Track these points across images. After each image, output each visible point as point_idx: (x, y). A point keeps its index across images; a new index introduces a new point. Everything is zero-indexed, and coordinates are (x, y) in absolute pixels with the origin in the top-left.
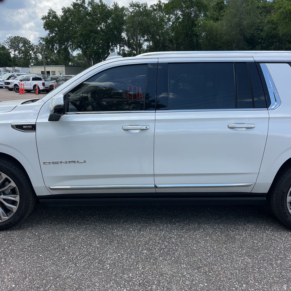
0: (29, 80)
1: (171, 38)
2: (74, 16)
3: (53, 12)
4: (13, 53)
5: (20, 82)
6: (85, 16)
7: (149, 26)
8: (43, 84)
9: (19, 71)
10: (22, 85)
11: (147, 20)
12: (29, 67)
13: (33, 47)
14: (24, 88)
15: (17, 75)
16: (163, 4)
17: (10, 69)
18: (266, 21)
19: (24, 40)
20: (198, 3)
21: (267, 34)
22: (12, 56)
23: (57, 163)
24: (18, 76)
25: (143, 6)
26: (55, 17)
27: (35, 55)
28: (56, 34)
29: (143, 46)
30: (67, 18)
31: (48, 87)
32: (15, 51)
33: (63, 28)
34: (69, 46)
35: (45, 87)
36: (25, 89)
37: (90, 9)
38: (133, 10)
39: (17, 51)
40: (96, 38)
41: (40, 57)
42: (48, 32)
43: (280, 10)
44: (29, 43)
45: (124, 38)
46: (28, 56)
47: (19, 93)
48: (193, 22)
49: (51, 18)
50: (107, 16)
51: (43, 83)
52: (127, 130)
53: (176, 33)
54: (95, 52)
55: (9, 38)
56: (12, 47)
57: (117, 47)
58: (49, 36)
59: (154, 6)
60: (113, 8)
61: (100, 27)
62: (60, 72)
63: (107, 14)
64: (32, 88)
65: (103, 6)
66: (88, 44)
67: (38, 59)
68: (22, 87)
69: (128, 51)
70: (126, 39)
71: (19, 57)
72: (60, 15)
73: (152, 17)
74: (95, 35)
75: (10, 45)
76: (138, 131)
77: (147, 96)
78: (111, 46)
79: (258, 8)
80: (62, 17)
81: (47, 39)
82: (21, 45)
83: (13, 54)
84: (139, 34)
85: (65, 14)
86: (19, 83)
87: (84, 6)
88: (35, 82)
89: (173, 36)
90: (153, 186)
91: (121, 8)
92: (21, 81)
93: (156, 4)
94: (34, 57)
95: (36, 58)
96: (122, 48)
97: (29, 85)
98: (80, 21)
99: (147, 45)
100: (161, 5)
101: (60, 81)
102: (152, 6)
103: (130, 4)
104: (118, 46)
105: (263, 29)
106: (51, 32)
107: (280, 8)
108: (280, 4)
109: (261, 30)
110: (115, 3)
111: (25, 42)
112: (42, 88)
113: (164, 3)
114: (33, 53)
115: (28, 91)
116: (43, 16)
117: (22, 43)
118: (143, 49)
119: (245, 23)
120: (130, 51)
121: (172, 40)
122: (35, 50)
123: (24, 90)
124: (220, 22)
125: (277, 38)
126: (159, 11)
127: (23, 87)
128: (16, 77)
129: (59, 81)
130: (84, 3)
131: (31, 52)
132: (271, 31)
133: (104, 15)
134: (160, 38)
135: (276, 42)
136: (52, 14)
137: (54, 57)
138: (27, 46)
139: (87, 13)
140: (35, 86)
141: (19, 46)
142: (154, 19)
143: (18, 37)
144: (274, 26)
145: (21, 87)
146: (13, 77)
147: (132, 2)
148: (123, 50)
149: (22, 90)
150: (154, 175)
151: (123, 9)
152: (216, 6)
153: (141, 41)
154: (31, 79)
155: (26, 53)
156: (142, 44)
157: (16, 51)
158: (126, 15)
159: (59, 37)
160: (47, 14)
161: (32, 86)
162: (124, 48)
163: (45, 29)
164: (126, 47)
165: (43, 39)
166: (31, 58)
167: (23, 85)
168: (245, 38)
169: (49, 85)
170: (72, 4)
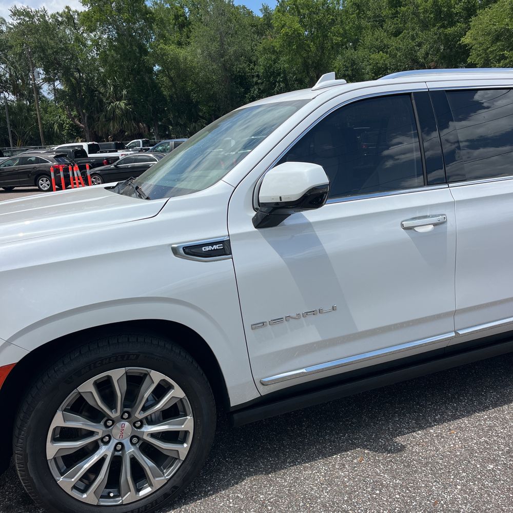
16: (74, 12)
18: (260, 48)
20: (147, 14)
21: (265, 69)
23: (280, 321)
25: (39, 15)
29: (41, 91)
38: (18, 21)
43: (283, 31)
59: (57, 15)
69: (13, 101)
90: (453, 334)
93: (60, 12)
100: (71, 15)
102: (53, 16)
103: (12, 11)
105: (257, 60)
107: (283, 26)
108: (282, 21)
113: (76, 11)
119: (231, 50)
124: (189, 48)
126: (68, 26)
132: (271, 64)
134: (80, 75)
135: (279, 82)
142: (65, 39)
147: (15, 7)
150: (455, 313)
168: (232, 76)
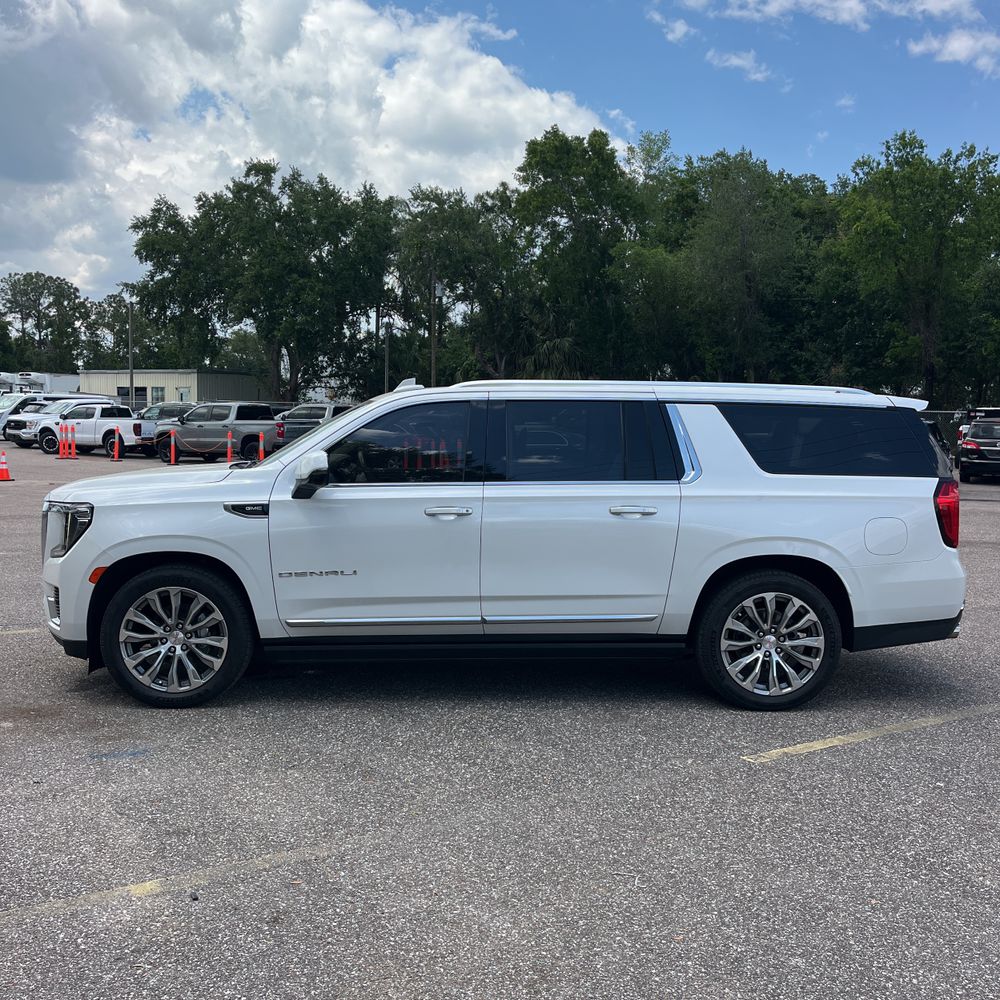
0: (91, 416)
1: (538, 292)
2: (238, 220)
3: (167, 208)
4: (18, 325)
5: (61, 421)
6: (270, 223)
7: (469, 259)
8: (137, 429)
9: (42, 385)
10: (69, 430)
11: (465, 240)
12: (78, 374)
13: (85, 307)
14: (73, 441)
15: (46, 399)
16: (513, 191)
17: (13, 378)
18: (820, 253)
19: (59, 286)
20: (618, 198)
21: (827, 291)
22: (14, 334)
23: (304, 574)
24: (50, 402)
25: (452, 199)
26: (175, 221)
27: (92, 334)
28: (175, 274)
29: (450, 315)
30: (212, 227)
31: (152, 439)
32: (24, 320)
33: (199, 255)
34: (214, 312)
35: (142, 439)
36: (78, 442)
37: (285, 201)
38: (420, 209)
39: (30, 320)
40: (303, 288)
41: (109, 339)
42: (149, 266)
43: (858, 226)
44: (74, 294)
45: (393, 290)
46: (69, 336)
47: (58, 456)
48: (604, 252)
49: (160, 225)
50: (342, 224)
51: (135, 425)
52: (433, 515)
53: (553, 281)
54: (299, 331)
55: (7, 276)
56: (14, 305)
57: (368, 317)
58: (152, 279)
59: (486, 197)
60: (359, 199)
61: (315, 256)
62: (182, 390)
63: (340, 218)
64: (98, 439)
65: (328, 194)
66: (278, 307)
67: (101, 346)
68: (70, 435)
69: (404, 330)
70: (399, 292)
71: (37, 338)
72: (189, 218)
73: (481, 230)
74: (301, 281)
75: (9, 301)
76: (452, 517)
77: (469, 459)
78: (350, 312)
79: (798, 214)
80: (196, 222)
81: (145, 286)
82: (46, 301)
83: (17, 330)
84: (440, 279)
85: (205, 215)
86: (57, 424)
87: (270, 193)
88: (112, 423)
89: (543, 289)
90: (479, 618)
91: (386, 201)
92: (65, 417)
93: (492, 192)
94: (89, 341)
95: (95, 345)
96: (386, 320)
97: (91, 431)
98: (256, 237)
99: (465, 313)
100: (508, 197)
101: (193, 420)
102: (479, 198)
103: (413, 194)
104: (373, 314)
105: (813, 275)
106: (160, 267)
107: (858, 218)
108: (858, 208)
109: (810, 280)
110: (368, 187)
111: (62, 291)
112: (130, 439)
113: (517, 191)
114: (86, 327)
115: (85, 450)
116: (138, 219)
117: (51, 294)
118: (451, 325)
119: (757, 258)
120: (411, 329)
121: (540, 299)
122: (93, 317)
123: (73, 447)
124: (683, 254)
125: (854, 303)
126: (501, 213)
127: (73, 436)
128: (42, 405)
129: (188, 420)
130: (270, 184)
131: (78, 324)
132: (838, 282)
133: (332, 223)
134: (503, 294)
135: (852, 315)
136: (164, 213)
137: (154, 341)
138: (66, 303)
139: (279, 215)
140: (110, 433)
141: (40, 304)
142: (487, 236)
143: (38, 275)
144: (844, 269)
145: (66, 435)
146: (33, 407)
147: (419, 186)
148: (389, 326)
149: (67, 447)
150: (480, 599)
151: (391, 203)
152: (675, 205)
153: (445, 300)
154: (98, 412)
155: (62, 326)
156: (448, 309)
157: (27, 319)
158: (397, 222)
159: (184, 283)
160: (150, 213)
161: (99, 433)
162: (391, 320)
163: (141, 258)
164: (396, 317)
165: (133, 287)
166: (77, 342)
167: (73, 429)
168: (762, 301)
169: (156, 431)
170: (231, 185)
